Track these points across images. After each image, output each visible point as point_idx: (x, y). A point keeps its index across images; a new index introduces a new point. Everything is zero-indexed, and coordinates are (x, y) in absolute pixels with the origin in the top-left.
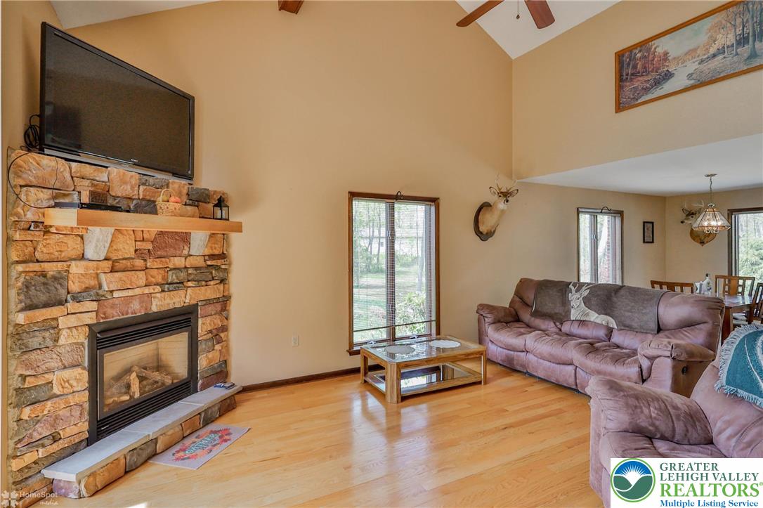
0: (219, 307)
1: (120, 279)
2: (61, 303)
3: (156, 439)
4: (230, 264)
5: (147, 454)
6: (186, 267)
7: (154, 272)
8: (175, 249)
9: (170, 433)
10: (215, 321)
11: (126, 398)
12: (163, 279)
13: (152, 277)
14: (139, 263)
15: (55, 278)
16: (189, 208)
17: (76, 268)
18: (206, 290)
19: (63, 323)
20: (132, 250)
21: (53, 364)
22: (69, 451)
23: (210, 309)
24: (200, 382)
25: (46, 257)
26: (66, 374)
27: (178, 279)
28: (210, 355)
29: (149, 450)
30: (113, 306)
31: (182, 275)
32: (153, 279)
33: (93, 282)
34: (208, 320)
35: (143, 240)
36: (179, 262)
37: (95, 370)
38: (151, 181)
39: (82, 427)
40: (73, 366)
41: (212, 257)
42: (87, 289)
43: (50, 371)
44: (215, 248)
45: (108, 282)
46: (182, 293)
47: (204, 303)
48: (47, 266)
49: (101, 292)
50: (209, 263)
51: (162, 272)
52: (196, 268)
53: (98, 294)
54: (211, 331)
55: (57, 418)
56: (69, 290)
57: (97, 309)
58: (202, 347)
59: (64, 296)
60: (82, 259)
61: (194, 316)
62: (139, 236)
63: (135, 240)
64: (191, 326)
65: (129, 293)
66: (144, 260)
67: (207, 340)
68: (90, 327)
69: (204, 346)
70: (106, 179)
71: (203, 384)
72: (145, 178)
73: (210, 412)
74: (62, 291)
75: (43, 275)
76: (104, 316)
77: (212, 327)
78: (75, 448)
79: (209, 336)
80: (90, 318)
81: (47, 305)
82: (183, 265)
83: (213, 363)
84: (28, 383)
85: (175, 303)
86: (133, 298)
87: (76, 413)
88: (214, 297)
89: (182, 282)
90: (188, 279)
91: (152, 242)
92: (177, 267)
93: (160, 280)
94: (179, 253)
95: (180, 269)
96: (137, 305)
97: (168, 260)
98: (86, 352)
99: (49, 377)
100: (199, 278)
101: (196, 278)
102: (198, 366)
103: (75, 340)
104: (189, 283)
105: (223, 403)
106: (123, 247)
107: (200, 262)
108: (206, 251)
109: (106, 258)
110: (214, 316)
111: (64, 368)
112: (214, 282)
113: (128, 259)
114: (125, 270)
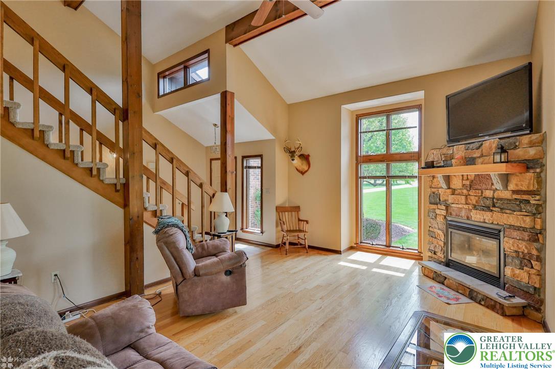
0: (526, 236)
1: (453, 199)
2: (437, 204)
3: (446, 278)
4: (545, 201)
6: (493, 198)
7: (472, 198)
8: (486, 184)
10: (520, 246)
12: (477, 202)
13: (471, 200)
14: (465, 191)
15: (436, 194)
17: (441, 191)
18: (509, 217)
19: (438, 212)
20: (461, 185)
21: (436, 226)
23: (515, 234)
24: (507, 286)
25: (434, 187)
26: (439, 232)
27: (484, 204)
28: (517, 271)
30: (453, 210)
31: (489, 203)
32: (470, 202)
33: (447, 198)
34: (511, 241)
35: (468, 179)
36: (489, 194)
37: (446, 235)
38: (471, 146)
39: (441, 255)
40: (441, 230)
41: (514, 192)
42: (445, 200)
43: (435, 228)
44: (522, 185)
45: (451, 199)
46: (489, 214)
47: (508, 226)
48: (434, 190)
49: (448, 203)
50: (515, 196)
51: (477, 198)
52: (501, 199)
53: (446, 203)
54: (517, 252)
55: (436, 246)
56: (440, 200)
57: (447, 209)
58: (509, 260)
59: (438, 201)
60: (442, 188)
61: (502, 234)
62: (465, 177)
63: (463, 180)
64: (500, 240)
65: (457, 206)
66: (468, 190)
67: (513, 257)
68: (445, 217)
69: (510, 260)
70: (451, 152)
71: (508, 288)
72: (468, 145)
73: (475, 294)
74: (438, 200)
75: (434, 193)
76: (451, 214)
77: (516, 249)
78: (440, 263)
79: (514, 255)
80: (444, 213)
81: (434, 204)
82: (491, 196)
83: (519, 279)
84: (431, 229)
85: (484, 219)
86: (461, 209)
87: (440, 249)
88: (519, 225)
89: (489, 207)
90: (494, 206)
91: (472, 181)
92: (487, 196)
93: (474, 203)
94: (489, 187)
95: (487, 198)
96: (463, 213)
97: (480, 191)
98: (445, 226)
99: (435, 230)
100: (505, 206)
101: (502, 207)
102: (504, 271)
103: (440, 219)
104: (494, 209)
105: (488, 299)
106: (456, 183)
107: (507, 195)
108: (512, 187)
109: (449, 188)
110: (520, 241)
111: (439, 229)
112: (519, 213)
113: (461, 189)
114: (459, 194)
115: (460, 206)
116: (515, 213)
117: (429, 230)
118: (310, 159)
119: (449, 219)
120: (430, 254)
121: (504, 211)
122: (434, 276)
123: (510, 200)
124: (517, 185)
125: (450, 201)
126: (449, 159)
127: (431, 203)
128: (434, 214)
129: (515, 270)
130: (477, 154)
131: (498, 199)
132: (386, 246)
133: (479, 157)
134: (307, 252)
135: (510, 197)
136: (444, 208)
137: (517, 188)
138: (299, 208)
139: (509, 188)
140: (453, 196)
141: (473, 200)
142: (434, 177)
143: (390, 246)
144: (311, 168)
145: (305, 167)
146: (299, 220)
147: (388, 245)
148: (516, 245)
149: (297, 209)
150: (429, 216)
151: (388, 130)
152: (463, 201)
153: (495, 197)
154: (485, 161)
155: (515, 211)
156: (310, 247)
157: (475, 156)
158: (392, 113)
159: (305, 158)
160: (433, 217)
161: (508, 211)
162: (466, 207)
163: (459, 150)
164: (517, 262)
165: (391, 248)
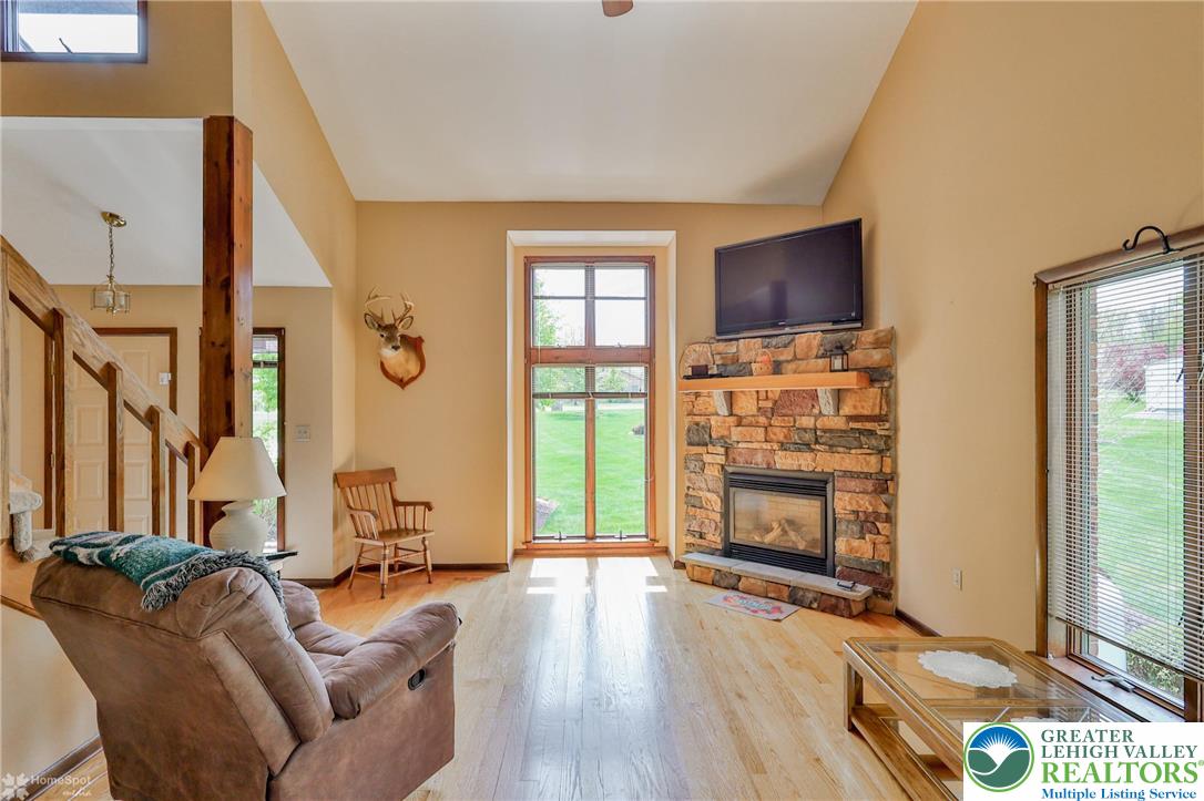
0: (870, 485)
1: (741, 433)
2: (705, 445)
3: (739, 578)
4: (896, 430)
5: (731, 583)
6: (815, 430)
7: (777, 430)
8: (801, 407)
9: (752, 581)
10: (862, 502)
11: (757, 539)
12: (785, 437)
13: (775, 434)
14: (762, 420)
15: (703, 427)
16: (820, 361)
17: (713, 420)
18: (843, 459)
19: (708, 458)
20: (754, 411)
21: (703, 486)
22: (708, 550)
23: (852, 484)
24: (838, 569)
25: (697, 413)
26: (709, 495)
27: (800, 439)
28: (856, 543)
29: (733, 581)
30: (740, 454)
31: (808, 437)
32: (774, 437)
33: (726, 433)
34: (847, 497)
35: (767, 398)
36: (807, 422)
37: (726, 501)
38: (774, 341)
39: (715, 539)
40: (714, 492)
41: (851, 418)
42: (722, 437)
43: (700, 489)
44: (863, 407)
45: (736, 433)
46: (808, 456)
47: (841, 474)
48: (697, 419)
49: (728, 440)
50: (853, 425)
51: (785, 430)
52: (831, 431)
53: (726, 442)
54: (856, 513)
55: (703, 522)
56: (710, 436)
57: (727, 454)
58: (841, 527)
59: (708, 439)
60: (718, 414)
61: (829, 487)
62: (762, 395)
63: (758, 399)
64: (826, 496)
65: (750, 445)
66: (767, 418)
67: (849, 521)
68: (722, 466)
69: (844, 527)
70: (735, 350)
71: (841, 572)
72: (767, 340)
73: (801, 593)
74: (707, 436)
75: (697, 424)
76: (734, 461)
77: (855, 508)
78: (712, 552)
79: (852, 517)
80: (721, 459)
81: (699, 445)
82: (811, 426)
83: (858, 555)
84: (691, 492)
85: (800, 466)
86: (756, 451)
87: (713, 527)
88: (860, 470)
89: (809, 445)
90: (817, 442)
91: (776, 401)
92: (804, 426)
93: (781, 438)
94: (807, 412)
95: (805, 430)
96: (759, 458)
97: (792, 419)
98: (721, 485)
99: (701, 493)
100: (835, 442)
101: (831, 442)
102: (834, 547)
103: (713, 473)
104: (817, 447)
105: (824, 597)
106: (746, 406)
107: (838, 423)
108: (847, 410)
109: (731, 414)
110: (860, 495)
111: (709, 490)
112: (859, 451)
113: (753, 416)
114: (750, 425)
115: (755, 445)
116: (853, 451)
117: (687, 495)
118: (426, 348)
119: (730, 470)
120: (690, 539)
121: (834, 449)
122: (717, 578)
123: (845, 431)
124: (855, 407)
125: (734, 438)
126: (729, 362)
127: (690, 444)
128: (699, 464)
129: (852, 540)
130: (786, 355)
131: (825, 431)
132: (586, 537)
133: (788, 362)
134: (430, 582)
135: (843, 427)
136: (722, 450)
137: (854, 412)
138: (394, 474)
139: (841, 412)
140: (740, 428)
141: (780, 434)
142: (697, 395)
143: (594, 537)
144: (426, 371)
145: (413, 368)
146: (396, 503)
147: (590, 534)
148: (854, 502)
149: (387, 475)
150: (687, 468)
151: (590, 298)
152: (761, 437)
153: (819, 426)
154: (801, 368)
155: (850, 449)
156: (436, 568)
157: (782, 358)
158: (597, 264)
159: (414, 345)
160: (698, 470)
161: (841, 449)
162: (767, 446)
163: (749, 348)
164: (856, 528)
165: (598, 540)
